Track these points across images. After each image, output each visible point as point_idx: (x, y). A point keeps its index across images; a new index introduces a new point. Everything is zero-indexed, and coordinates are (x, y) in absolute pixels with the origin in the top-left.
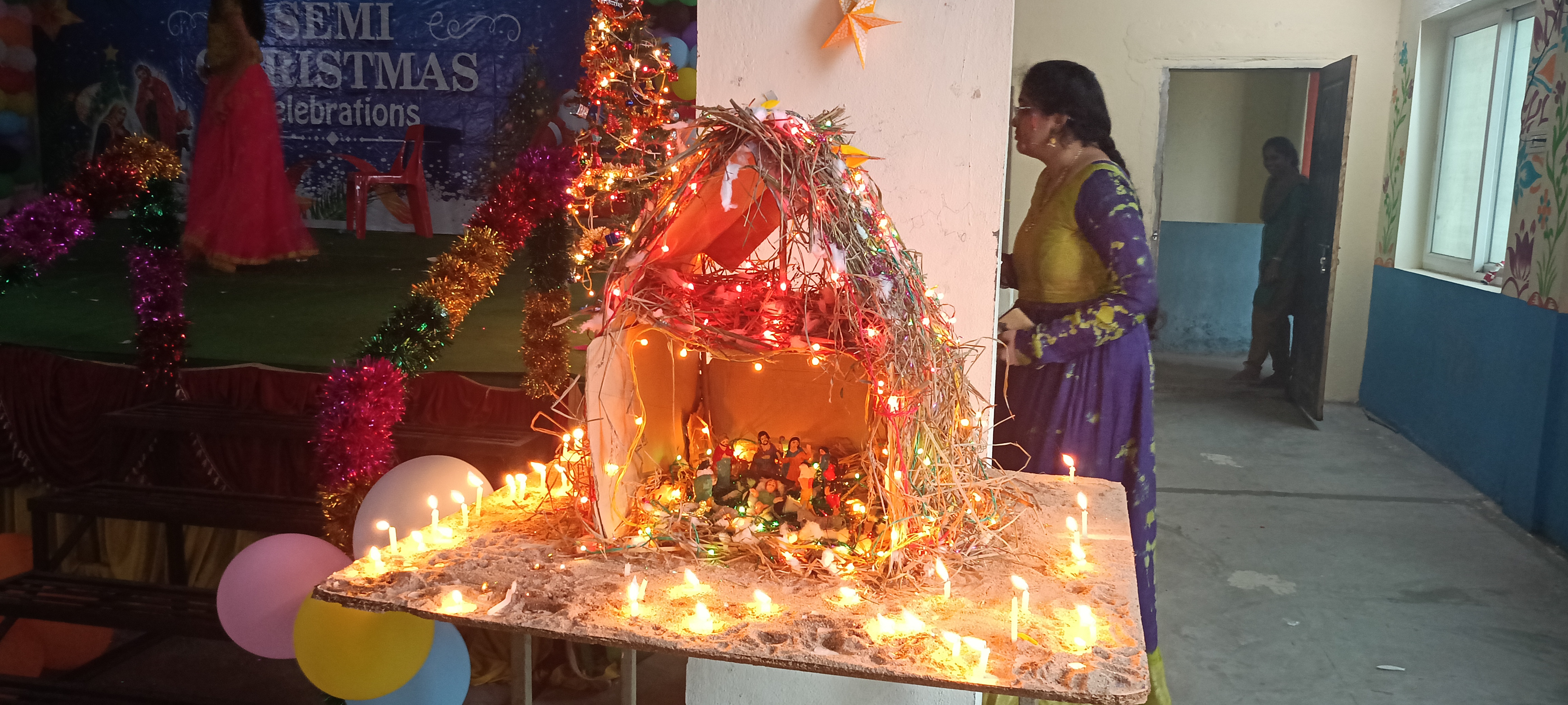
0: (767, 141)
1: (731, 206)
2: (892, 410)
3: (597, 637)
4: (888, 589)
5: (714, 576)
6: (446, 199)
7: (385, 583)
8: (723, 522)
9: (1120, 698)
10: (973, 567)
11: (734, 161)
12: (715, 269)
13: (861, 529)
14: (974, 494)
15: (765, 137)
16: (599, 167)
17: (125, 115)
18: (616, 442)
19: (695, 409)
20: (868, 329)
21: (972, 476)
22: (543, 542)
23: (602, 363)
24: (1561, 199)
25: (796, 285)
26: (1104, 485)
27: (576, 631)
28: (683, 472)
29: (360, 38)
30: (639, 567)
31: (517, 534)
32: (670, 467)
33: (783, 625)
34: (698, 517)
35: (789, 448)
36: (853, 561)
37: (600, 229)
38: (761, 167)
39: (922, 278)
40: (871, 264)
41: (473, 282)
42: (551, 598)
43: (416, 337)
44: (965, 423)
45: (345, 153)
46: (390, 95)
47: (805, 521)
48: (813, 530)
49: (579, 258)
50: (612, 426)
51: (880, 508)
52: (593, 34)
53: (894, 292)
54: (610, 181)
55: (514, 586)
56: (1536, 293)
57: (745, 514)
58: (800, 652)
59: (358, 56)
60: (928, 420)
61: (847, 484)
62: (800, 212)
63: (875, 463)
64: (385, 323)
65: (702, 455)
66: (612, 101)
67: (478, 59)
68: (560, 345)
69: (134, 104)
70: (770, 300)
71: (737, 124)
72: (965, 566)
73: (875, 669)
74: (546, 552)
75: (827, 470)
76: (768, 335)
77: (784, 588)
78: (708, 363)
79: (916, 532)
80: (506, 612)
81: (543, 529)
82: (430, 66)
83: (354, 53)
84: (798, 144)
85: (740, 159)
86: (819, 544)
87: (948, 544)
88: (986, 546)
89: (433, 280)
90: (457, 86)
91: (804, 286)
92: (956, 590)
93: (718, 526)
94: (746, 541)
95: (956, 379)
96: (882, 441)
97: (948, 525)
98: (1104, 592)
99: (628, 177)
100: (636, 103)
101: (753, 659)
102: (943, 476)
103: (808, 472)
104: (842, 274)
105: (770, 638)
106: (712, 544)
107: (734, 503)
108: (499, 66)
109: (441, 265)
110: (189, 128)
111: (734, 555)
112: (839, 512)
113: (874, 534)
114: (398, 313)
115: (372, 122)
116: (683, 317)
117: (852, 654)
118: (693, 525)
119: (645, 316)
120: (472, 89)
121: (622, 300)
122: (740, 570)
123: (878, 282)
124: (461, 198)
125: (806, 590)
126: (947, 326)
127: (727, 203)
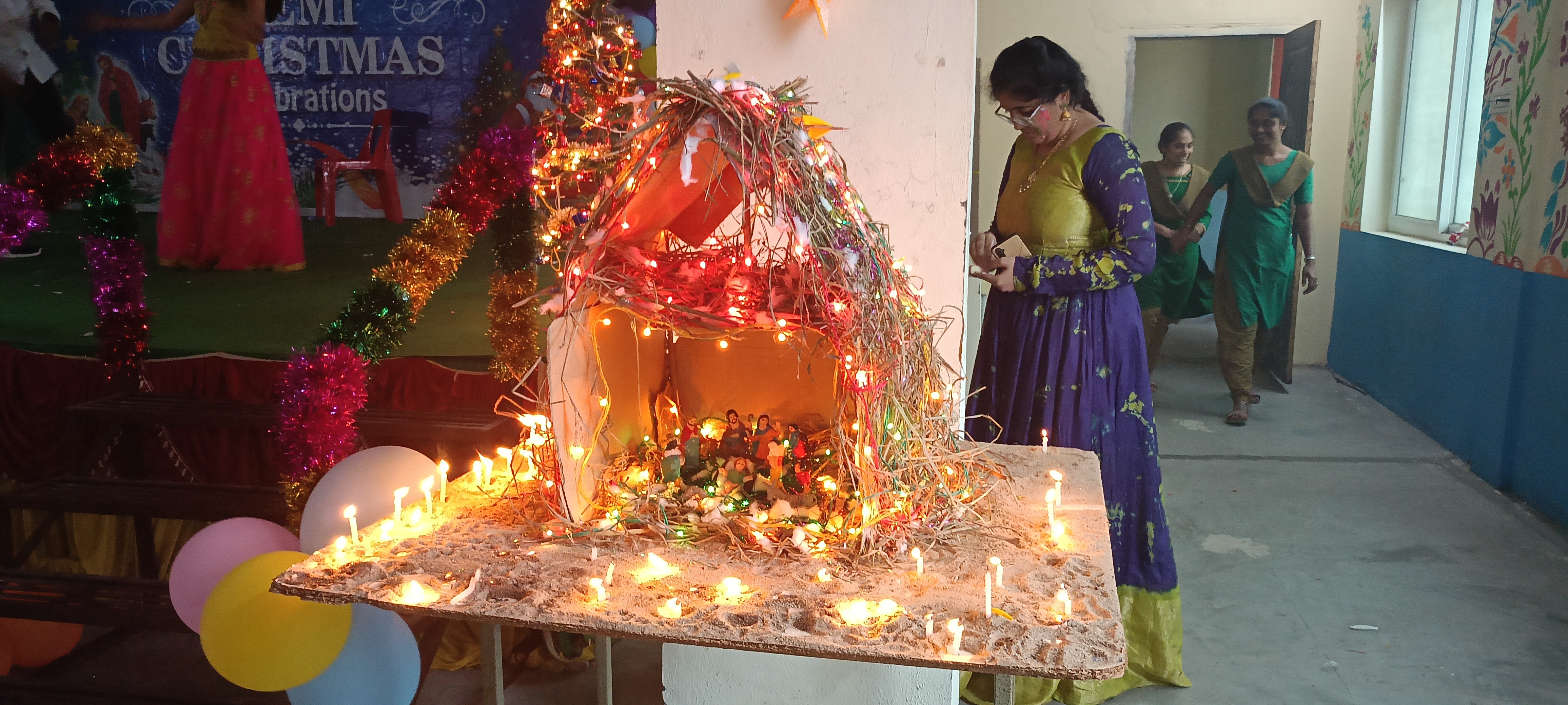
0: (727, 112)
1: (691, 181)
2: (861, 385)
3: (563, 624)
4: (860, 567)
5: (684, 558)
6: (416, 183)
7: (345, 574)
8: (692, 503)
9: (1097, 672)
10: (946, 541)
11: (693, 134)
12: (679, 246)
13: (832, 506)
14: (947, 467)
15: (724, 109)
16: (564, 147)
17: (88, 106)
18: (581, 424)
19: (662, 389)
20: (835, 303)
21: (945, 450)
22: (508, 527)
23: (563, 345)
24: (1525, 158)
25: (762, 261)
26: (1077, 455)
27: (541, 619)
28: (651, 453)
29: (323, 23)
30: (608, 551)
31: (483, 520)
32: (638, 448)
33: (753, 606)
34: (667, 499)
35: (758, 426)
36: (825, 539)
37: (568, 209)
38: (721, 138)
39: (890, 250)
40: (836, 236)
41: (435, 266)
42: (516, 585)
43: (378, 323)
44: (935, 396)
45: (312, 139)
46: (356, 81)
47: (775, 500)
48: (783, 509)
49: (547, 239)
50: (575, 410)
51: (851, 484)
52: (554, 13)
53: (860, 265)
54: (576, 161)
55: (478, 573)
56: (1502, 252)
57: (714, 494)
58: (771, 634)
59: (322, 42)
60: (898, 395)
61: (818, 460)
62: (762, 185)
63: (845, 440)
64: (346, 309)
65: (669, 436)
66: (576, 79)
67: (443, 43)
68: (527, 327)
69: (97, 95)
70: (735, 276)
71: (695, 95)
72: (938, 542)
73: (848, 650)
74: (511, 538)
75: (797, 447)
76: (733, 311)
77: (754, 568)
78: (674, 342)
79: (889, 508)
80: (469, 601)
81: (509, 515)
82: (395, 50)
83: (318, 39)
84: (757, 114)
85: (699, 131)
86: (790, 522)
87: (921, 519)
88: (959, 520)
89: (393, 264)
90: (423, 70)
91: (770, 261)
92: (929, 565)
93: (687, 507)
94: (715, 521)
95: (925, 352)
96: (852, 417)
97: (920, 500)
98: (1079, 563)
99: (594, 156)
100: (600, 81)
101: (723, 642)
102: (914, 450)
103: (777, 451)
104: (807, 248)
105: (741, 619)
106: (681, 525)
107: (703, 483)
108: (464, 49)
109: (402, 249)
110: (154, 118)
111: (703, 536)
112: (810, 489)
113: (845, 511)
114: (358, 298)
115: (339, 108)
116: (646, 296)
117: (823, 634)
118: (661, 506)
119: (607, 295)
120: (438, 72)
121: (582, 279)
122: (709, 551)
123: (844, 254)
124: (431, 182)
125: (777, 569)
126: (916, 298)
127: (686, 178)
